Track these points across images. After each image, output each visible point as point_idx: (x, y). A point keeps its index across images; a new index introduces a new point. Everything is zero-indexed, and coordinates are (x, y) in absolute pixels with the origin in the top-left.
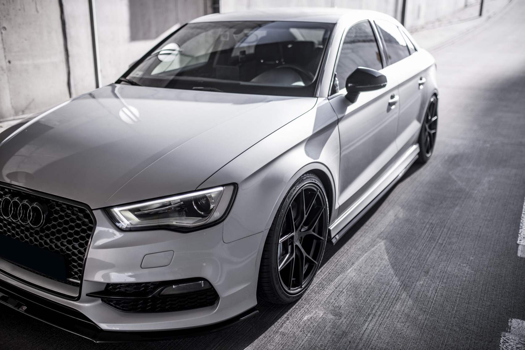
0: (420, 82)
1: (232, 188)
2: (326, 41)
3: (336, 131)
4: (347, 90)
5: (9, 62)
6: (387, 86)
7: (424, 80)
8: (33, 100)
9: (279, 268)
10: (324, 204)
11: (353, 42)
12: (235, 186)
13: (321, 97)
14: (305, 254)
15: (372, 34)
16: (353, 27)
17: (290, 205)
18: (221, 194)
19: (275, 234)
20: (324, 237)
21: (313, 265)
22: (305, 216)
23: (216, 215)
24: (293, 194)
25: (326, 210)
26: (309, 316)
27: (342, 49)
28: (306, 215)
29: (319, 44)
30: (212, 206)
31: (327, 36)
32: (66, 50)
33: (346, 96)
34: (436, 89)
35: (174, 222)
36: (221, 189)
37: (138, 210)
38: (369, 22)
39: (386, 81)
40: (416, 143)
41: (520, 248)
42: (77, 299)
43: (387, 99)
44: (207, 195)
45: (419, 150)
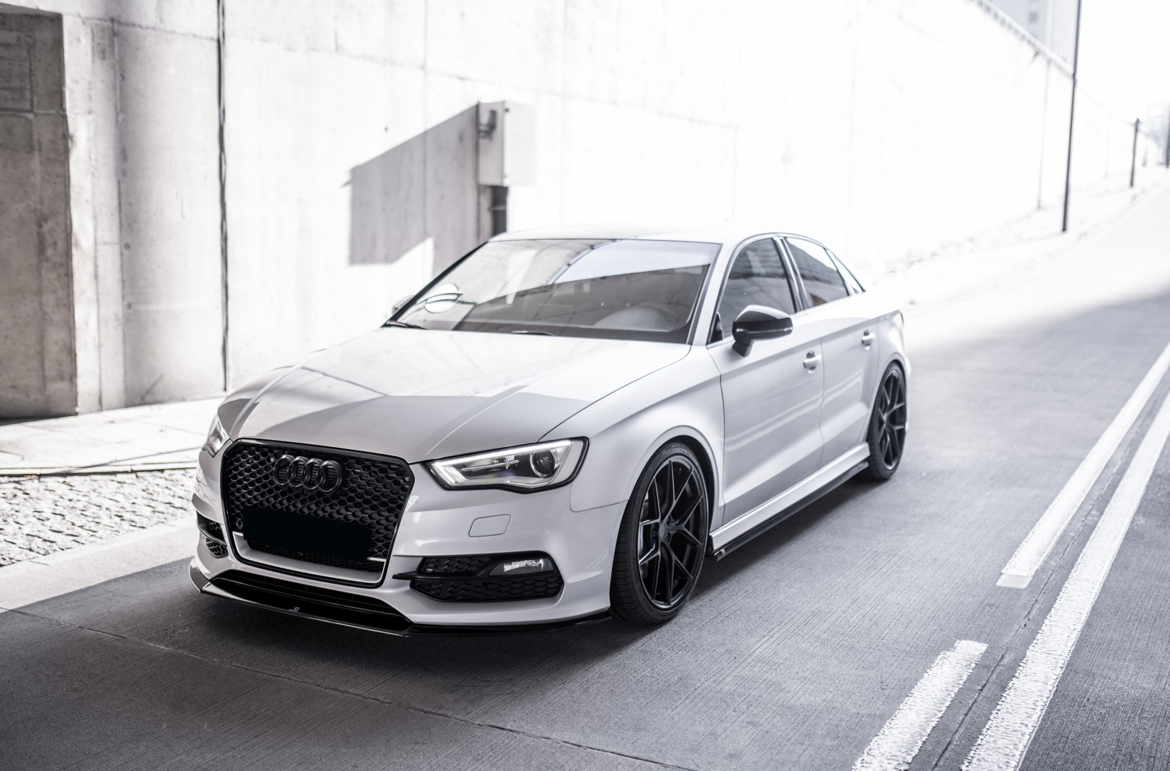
0: (865, 338)
1: (581, 444)
4: (735, 338)
6: (793, 333)
7: (872, 336)
8: (162, 376)
9: (639, 562)
10: (701, 492)
12: (584, 439)
13: (695, 343)
14: (674, 557)
17: (654, 478)
18: (568, 450)
19: (635, 511)
20: (701, 542)
21: (687, 580)
22: (675, 502)
23: (560, 477)
25: (704, 502)
28: (676, 499)
30: (556, 466)
33: (733, 346)
34: (898, 353)
35: (509, 480)
36: (568, 443)
37: (464, 465)
38: (774, 243)
39: (791, 325)
40: (863, 441)
41: (1003, 577)
42: (378, 585)
43: (801, 358)
44: (552, 449)
45: (867, 454)
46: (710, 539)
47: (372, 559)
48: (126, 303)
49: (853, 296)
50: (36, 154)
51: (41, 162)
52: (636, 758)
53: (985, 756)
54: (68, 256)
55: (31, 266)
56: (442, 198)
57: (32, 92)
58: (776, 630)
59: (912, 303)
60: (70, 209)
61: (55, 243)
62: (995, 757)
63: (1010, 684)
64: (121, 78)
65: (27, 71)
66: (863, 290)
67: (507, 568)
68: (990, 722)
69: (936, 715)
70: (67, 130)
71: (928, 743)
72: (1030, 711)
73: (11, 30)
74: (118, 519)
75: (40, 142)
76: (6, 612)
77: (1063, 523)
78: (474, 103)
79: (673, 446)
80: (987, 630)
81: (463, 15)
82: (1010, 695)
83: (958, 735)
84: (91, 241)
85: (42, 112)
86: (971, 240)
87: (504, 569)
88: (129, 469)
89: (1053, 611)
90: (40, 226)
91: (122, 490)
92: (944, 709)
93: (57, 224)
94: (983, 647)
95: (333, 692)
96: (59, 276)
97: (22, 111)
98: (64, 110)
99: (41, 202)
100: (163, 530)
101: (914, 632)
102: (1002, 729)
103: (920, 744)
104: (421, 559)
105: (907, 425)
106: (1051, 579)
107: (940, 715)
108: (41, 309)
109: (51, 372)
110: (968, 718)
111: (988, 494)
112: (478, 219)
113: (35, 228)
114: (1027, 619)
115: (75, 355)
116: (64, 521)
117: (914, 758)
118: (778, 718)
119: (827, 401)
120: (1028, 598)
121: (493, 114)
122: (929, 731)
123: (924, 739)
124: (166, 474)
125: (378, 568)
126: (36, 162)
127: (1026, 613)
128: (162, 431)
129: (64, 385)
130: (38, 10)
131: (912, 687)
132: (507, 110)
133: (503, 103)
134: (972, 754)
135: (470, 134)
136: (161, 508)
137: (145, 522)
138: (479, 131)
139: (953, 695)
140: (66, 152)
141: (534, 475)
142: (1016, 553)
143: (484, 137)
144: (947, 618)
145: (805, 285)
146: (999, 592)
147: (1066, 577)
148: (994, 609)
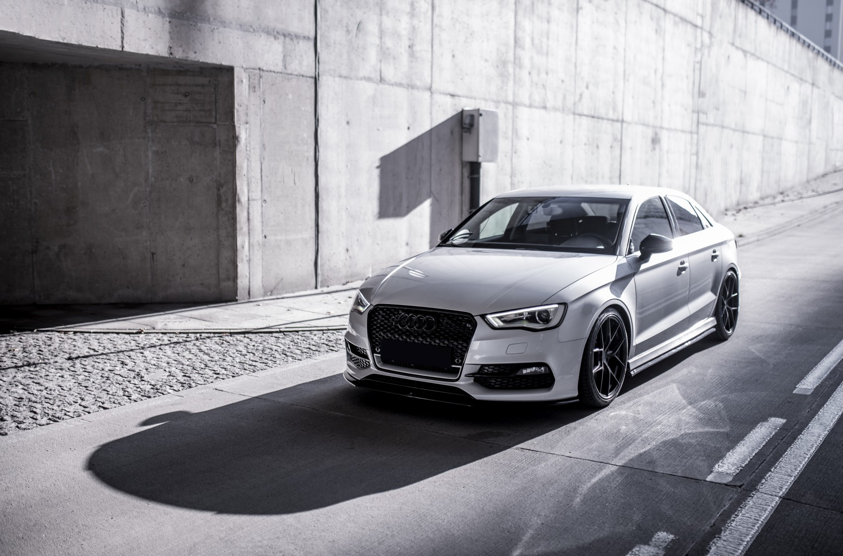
0: (714, 254)
1: (563, 306)
2: (621, 216)
3: (632, 282)
4: (641, 252)
5: (265, 237)
7: (717, 253)
8: (282, 279)
9: (593, 371)
10: (624, 336)
11: (646, 217)
12: (565, 305)
13: (620, 255)
14: (610, 371)
15: (662, 207)
16: (645, 202)
17: (601, 326)
18: (556, 309)
19: (591, 343)
20: (624, 364)
21: (617, 384)
22: (611, 340)
23: (553, 323)
24: (603, 319)
25: (625, 341)
26: (615, 413)
27: (635, 224)
29: (612, 219)
30: (550, 318)
31: (623, 211)
32: (317, 225)
33: (640, 257)
34: (733, 264)
35: (526, 324)
36: (557, 306)
37: (502, 317)
38: (660, 198)
40: (713, 315)
41: (796, 389)
42: (457, 380)
43: (677, 264)
44: (548, 309)
45: (715, 323)
46: (628, 363)
47: (453, 366)
48: (263, 235)
49: (706, 230)
50: (218, 147)
51: (220, 153)
52: (601, 462)
53: (784, 466)
54: (234, 208)
55: (213, 213)
56: (441, 170)
57: (216, 112)
58: (667, 411)
59: (741, 236)
60: (236, 180)
61: (227, 200)
62: (789, 466)
63: (799, 437)
64: (263, 103)
65: (214, 100)
66: (711, 225)
67: (524, 372)
68: (787, 452)
69: (757, 448)
70: (235, 134)
71: (753, 460)
72: (809, 448)
73: (205, 77)
74: (284, 356)
75: (220, 141)
76: (250, 399)
77: (834, 363)
78: (460, 110)
79: (610, 310)
80: (786, 413)
81: (453, 56)
82: (798, 442)
83: (769, 458)
84: (246, 199)
85: (222, 123)
86: (782, 193)
87: (522, 372)
88: (278, 330)
89: (825, 406)
90: (219, 190)
91: (279, 341)
92: (762, 446)
93: (228, 189)
94: (784, 421)
95: (436, 434)
96: (228, 219)
97: (210, 123)
98: (234, 122)
99: (220, 176)
100: (310, 362)
101: (745, 413)
102: (793, 455)
103: (749, 459)
104: (480, 366)
105: (739, 307)
106: (825, 390)
107: (760, 448)
108: (218, 239)
109: (222, 276)
110: (774, 450)
111: (789, 348)
112: (462, 183)
113: (216, 191)
114: (810, 409)
115: (237, 265)
116: (255, 356)
117: (745, 465)
118: (672, 448)
119: (691, 292)
120: (811, 399)
121: (472, 117)
122: (754, 454)
123: (751, 458)
124: (300, 333)
125: (456, 372)
126: (217, 153)
127: (810, 406)
128: (289, 310)
129: (230, 283)
130: (221, 65)
131: (744, 437)
132: (481, 115)
133: (478, 110)
134: (777, 464)
135: (457, 130)
136: (305, 350)
137: (300, 357)
138: (462, 128)
139: (767, 441)
140: (234, 147)
141: (537, 322)
142: (805, 378)
143: (466, 132)
144: (764, 408)
145: (679, 223)
146: (794, 396)
147: (834, 390)
148: (790, 404)
